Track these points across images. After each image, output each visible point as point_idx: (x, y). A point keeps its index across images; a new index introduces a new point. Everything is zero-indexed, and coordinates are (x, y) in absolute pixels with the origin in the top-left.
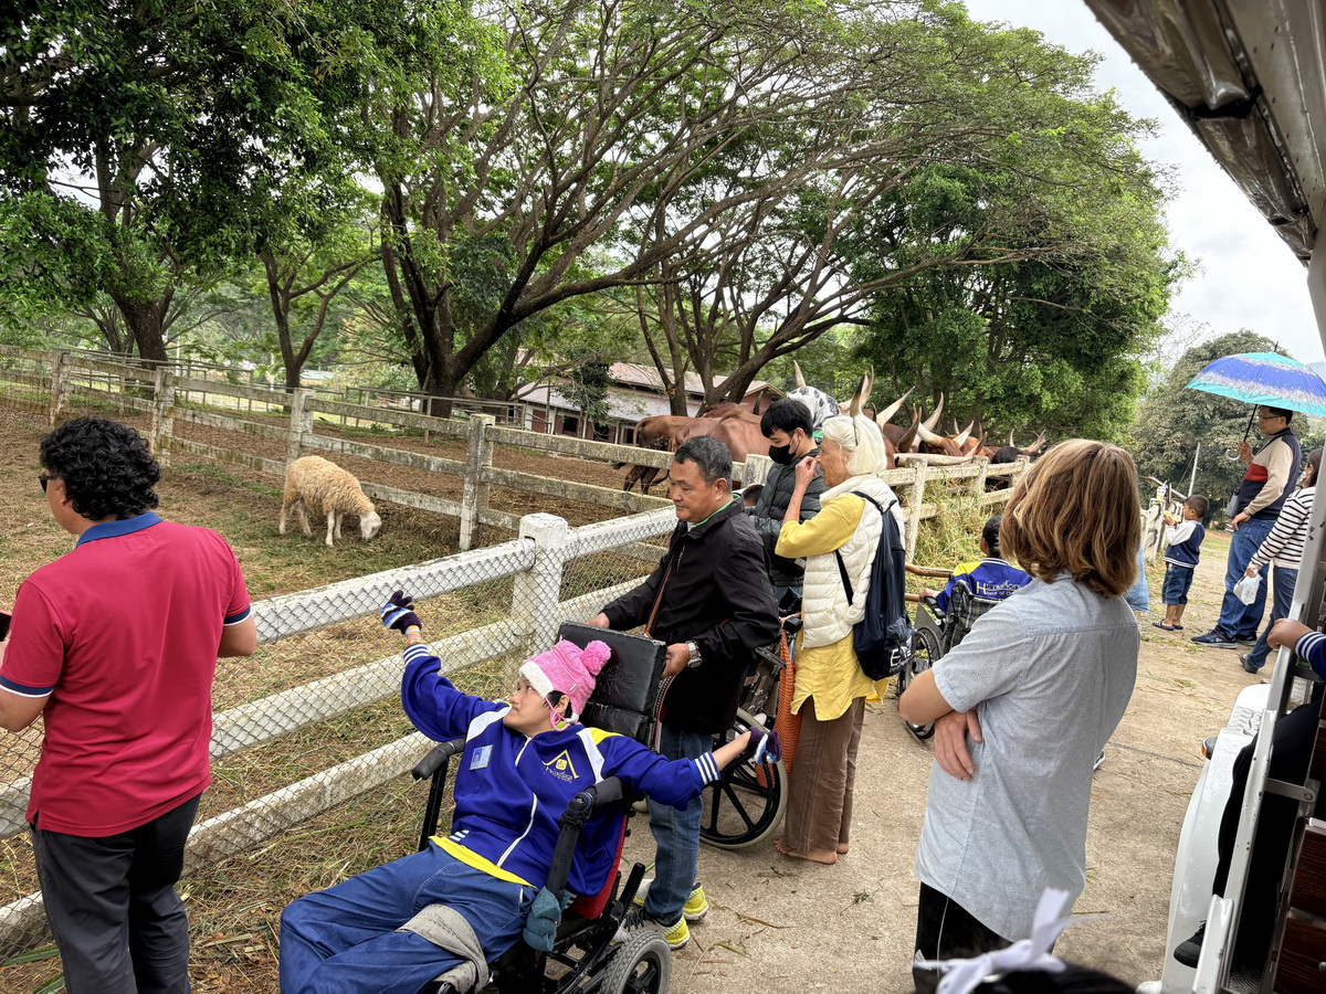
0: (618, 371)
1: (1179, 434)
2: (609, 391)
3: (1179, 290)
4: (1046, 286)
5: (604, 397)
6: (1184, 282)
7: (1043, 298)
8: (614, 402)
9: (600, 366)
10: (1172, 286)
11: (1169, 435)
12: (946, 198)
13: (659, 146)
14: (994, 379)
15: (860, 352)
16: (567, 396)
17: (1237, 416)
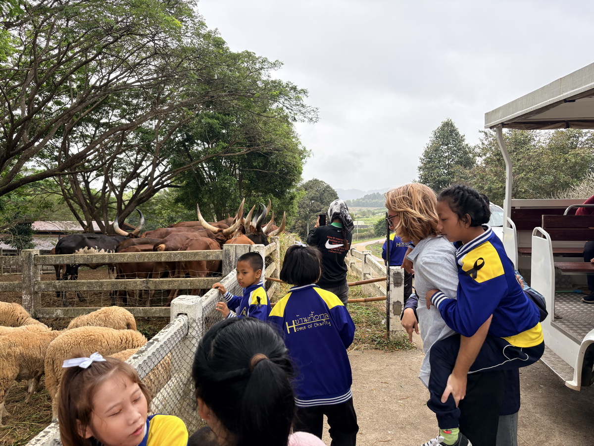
0: (38, 226)
1: (300, 221)
2: (33, 236)
3: (306, 162)
4: (258, 163)
5: (31, 240)
6: (307, 159)
7: (257, 168)
8: (37, 242)
9: (26, 224)
10: (303, 160)
11: (296, 222)
12: (211, 127)
13: (54, 107)
15: (177, 200)
16: (7, 243)
17: (318, 211)
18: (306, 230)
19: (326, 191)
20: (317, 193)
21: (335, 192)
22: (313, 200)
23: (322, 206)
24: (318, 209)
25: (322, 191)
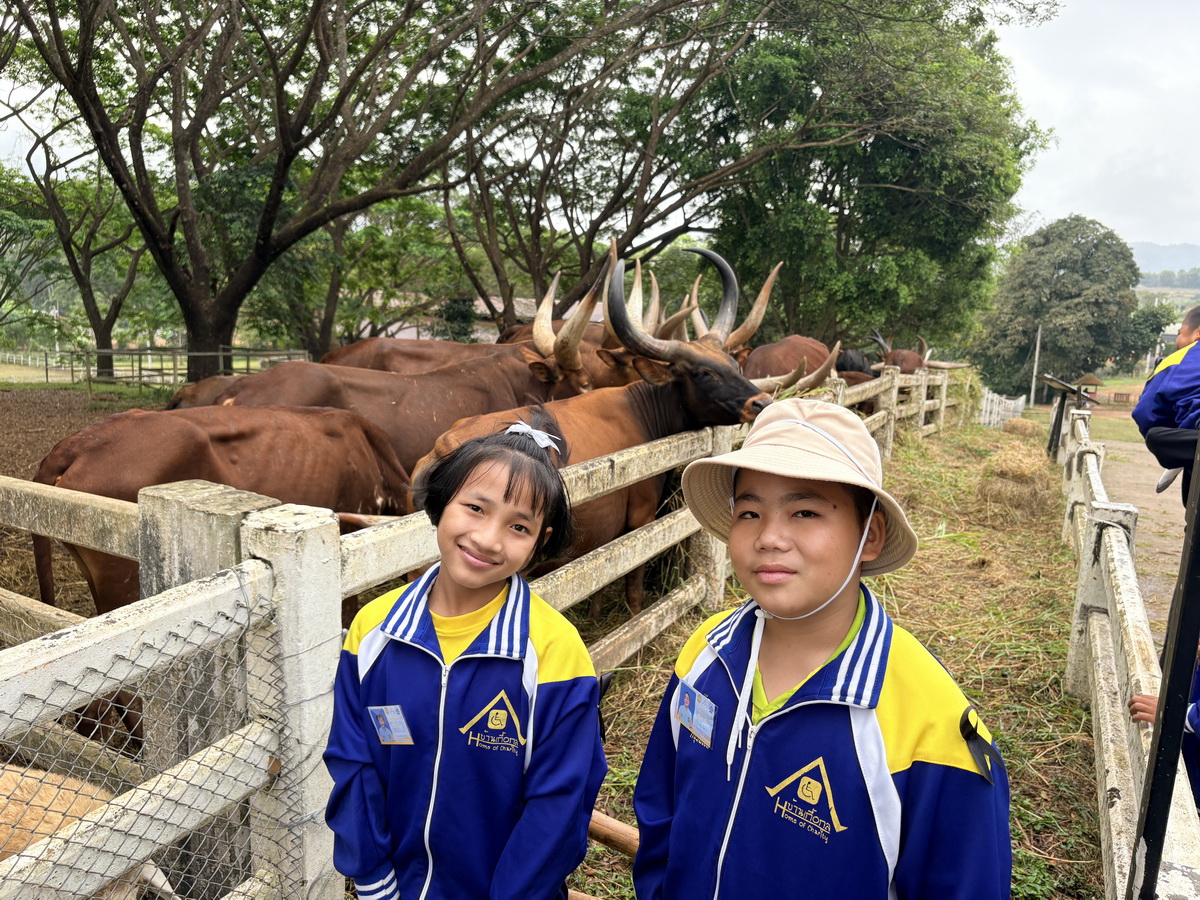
1: (1020, 319)
2: (476, 325)
3: (1032, 162)
5: (472, 332)
6: (1038, 155)
7: (891, 183)
9: (464, 301)
10: (1025, 159)
11: (1011, 320)
12: (776, 77)
14: (844, 276)
17: (1072, 297)
18: (1033, 342)
19: (1102, 247)
20: (1076, 251)
21: (1128, 250)
22: (1064, 267)
23: (1086, 284)
24: (1074, 291)
25: (1090, 245)
